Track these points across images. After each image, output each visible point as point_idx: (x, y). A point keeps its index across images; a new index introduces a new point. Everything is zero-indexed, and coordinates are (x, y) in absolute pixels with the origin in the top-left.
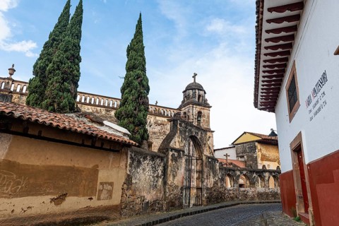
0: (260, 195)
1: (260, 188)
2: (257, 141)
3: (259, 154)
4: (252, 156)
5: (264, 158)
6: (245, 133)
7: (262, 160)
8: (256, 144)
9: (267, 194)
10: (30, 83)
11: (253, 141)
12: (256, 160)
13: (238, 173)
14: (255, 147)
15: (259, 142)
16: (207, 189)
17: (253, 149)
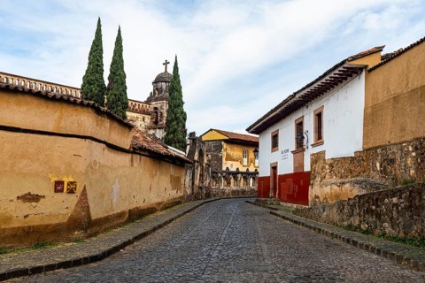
0: (234, 192)
1: (233, 187)
2: (224, 140)
3: (224, 154)
4: (217, 156)
5: (229, 158)
6: (211, 130)
7: (226, 160)
8: (223, 143)
9: (238, 191)
10: (82, 89)
11: (219, 140)
12: (222, 160)
13: (220, 175)
14: (221, 147)
15: (226, 141)
16: (206, 187)
17: (219, 148)
